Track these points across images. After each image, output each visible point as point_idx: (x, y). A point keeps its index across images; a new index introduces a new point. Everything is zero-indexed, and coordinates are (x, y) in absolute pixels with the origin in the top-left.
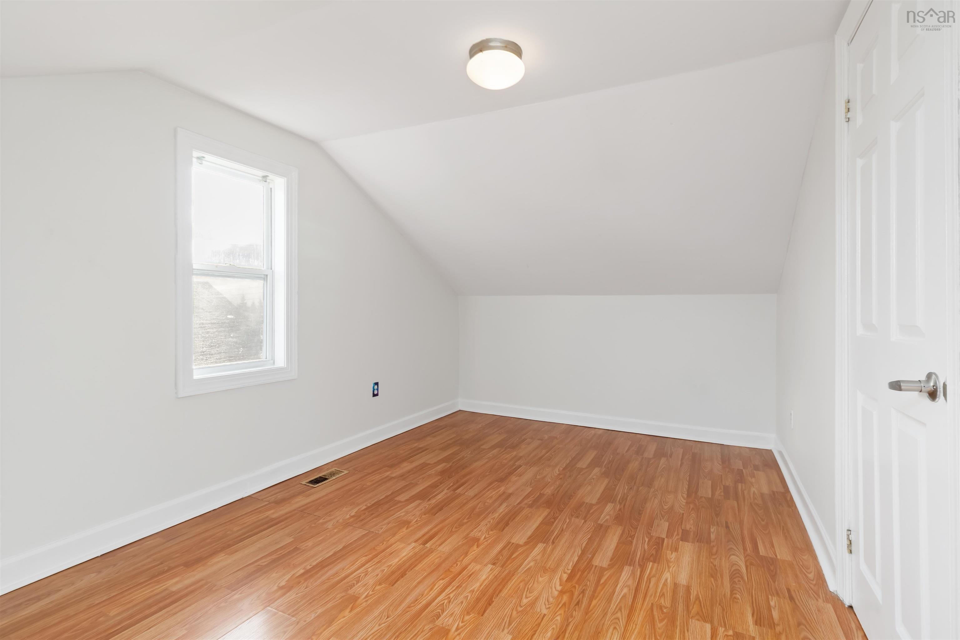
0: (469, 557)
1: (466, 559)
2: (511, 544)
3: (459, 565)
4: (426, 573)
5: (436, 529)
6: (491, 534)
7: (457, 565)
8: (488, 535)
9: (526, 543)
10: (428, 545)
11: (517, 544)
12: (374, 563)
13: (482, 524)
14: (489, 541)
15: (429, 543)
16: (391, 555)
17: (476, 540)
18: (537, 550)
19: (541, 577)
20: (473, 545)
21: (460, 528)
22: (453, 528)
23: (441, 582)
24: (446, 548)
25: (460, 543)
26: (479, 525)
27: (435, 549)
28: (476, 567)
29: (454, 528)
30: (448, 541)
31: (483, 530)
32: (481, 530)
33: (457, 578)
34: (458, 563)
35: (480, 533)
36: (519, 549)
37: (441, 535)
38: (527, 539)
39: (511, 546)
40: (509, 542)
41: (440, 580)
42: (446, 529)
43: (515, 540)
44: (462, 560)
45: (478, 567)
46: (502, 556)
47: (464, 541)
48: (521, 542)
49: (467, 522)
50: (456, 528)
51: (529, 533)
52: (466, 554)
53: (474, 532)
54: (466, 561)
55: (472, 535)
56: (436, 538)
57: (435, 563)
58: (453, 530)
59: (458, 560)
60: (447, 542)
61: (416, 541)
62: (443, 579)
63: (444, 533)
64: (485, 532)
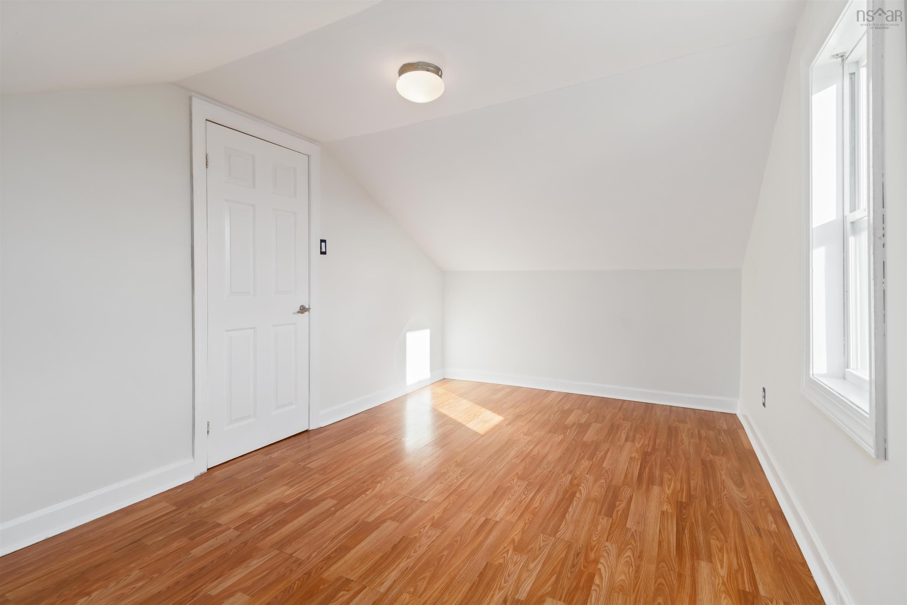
0: (443, 507)
1: (446, 506)
2: (399, 521)
3: (451, 501)
4: (478, 494)
5: (481, 538)
6: (417, 533)
7: (453, 500)
8: (421, 531)
9: (384, 522)
10: (483, 519)
11: (393, 521)
12: (524, 501)
13: (425, 548)
14: (421, 523)
15: (482, 522)
16: (514, 509)
17: (435, 525)
18: (378, 514)
19: (388, 492)
20: (438, 519)
21: (451, 541)
22: (461, 541)
23: (464, 489)
24: (465, 516)
25: (451, 521)
26: (429, 546)
27: (475, 514)
28: (438, 499)
29: (459, 542)
30: (464, 524)
31: (425, 539)
32: (428, 538)
33: (453, 491)
34: (453, 502)
35: (429, 534)
36: (394, 515)
37: (472, 531)
38: (381, 526)
39: (399, 520)
40: (402, 523)
41: (465, 490)
42: (468, 540)
43: (395, 524)
44: (449, 504)
45: (435, 499)
46: (412, 508)
47: (447, 524)
48: (389, 522)
49: (443, 550)
50: (456, 541)
51: (374, 534)
52: (445, 510)
53: (436, 536)
54: (445, 504)
55: (439, 532)
56: (477, 526)
57: (472, 501)
58: (459, 538)
59: (452, 504)
60: (464, 522)
61: (497, 522)
62: (463, 490)
63: (469, 534)
64: (424, 536)
